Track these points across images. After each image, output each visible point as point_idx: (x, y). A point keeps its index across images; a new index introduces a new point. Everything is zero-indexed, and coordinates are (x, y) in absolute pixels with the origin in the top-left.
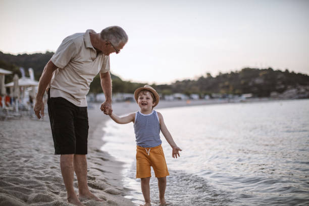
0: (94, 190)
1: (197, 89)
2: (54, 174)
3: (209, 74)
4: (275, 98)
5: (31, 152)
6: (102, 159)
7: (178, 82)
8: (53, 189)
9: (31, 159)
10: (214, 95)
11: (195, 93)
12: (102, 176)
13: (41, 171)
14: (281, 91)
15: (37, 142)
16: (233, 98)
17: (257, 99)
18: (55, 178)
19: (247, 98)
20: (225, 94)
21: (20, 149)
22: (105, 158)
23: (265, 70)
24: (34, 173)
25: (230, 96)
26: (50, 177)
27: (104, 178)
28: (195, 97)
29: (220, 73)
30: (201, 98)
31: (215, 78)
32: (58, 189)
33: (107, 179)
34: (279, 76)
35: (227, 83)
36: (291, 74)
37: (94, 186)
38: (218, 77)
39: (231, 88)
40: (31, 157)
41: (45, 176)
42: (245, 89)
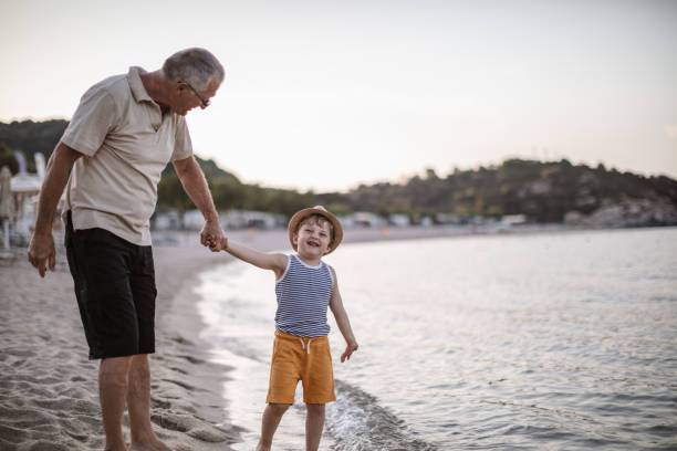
0: (167, 432)
1: (406, 203)
2: (78, 396)
3: (431, 172)
4: (574, 226)
5: (31, 342)
6: (189, 359)
7: (362, 187)
8: (74, 429)
9: (30, 359)
10: (442, 217)
11: (400, 212)
12: (185, 399)
13: (50, 388)
14: (588, 211)
16: (482, 224)
17: (536, 227)
18: (79, 404)
19: (514, 225)
20: (466, 215)
21: (8, 336)
22: (195, 356)
23: (554, 164)
24: (33, 391)
25: (478, 219)
26: (70, 401)
27: (189, 405)
28: (401, 220)
29: (456, 170)
30: (413, 223)
31: (445, 181)
32: (85, 429)
33: (199, 406)
34: (584, 178)
35: (470, 192)
36: (610, 173)
37: (166, 424)
38: (451, 178)
39: (479, 203)
40: (30, 354)
41: (59, 399)
42: (510, 205)
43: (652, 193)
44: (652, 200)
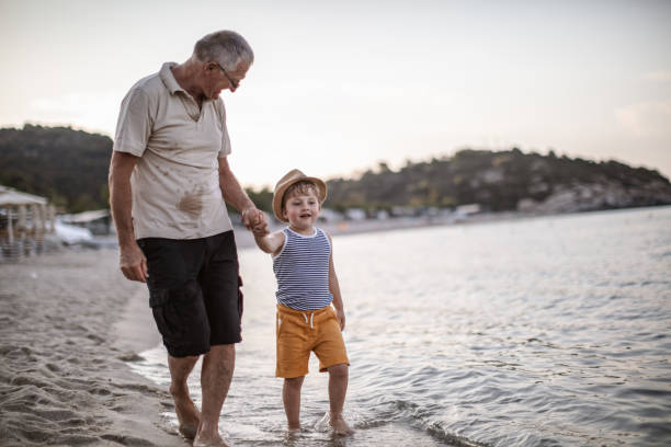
1: (360, 198)
3: (383, 165)
4: (528, 213)
10: (397, 210)
11: (355, 207)
14: (541, 198)
17: (489, 216)
19: (470, 214)
20: (421, 206)
23: (506, 153)
25: (433, 211)
28: (357, 214)
29: (409, 162)
30: (369, 216)
31: (398, 174)
34: (536, 166)
35: (423, 184)
36: (560, 160)
38: (404, 171)
39: (434, 195)
42: (464, 195)
43: (602, 178)
44: (602, 183)
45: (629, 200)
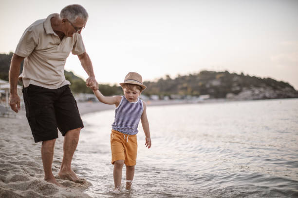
1: (157, 90)
2: (28, 159)
3: (168, 76)
4: (231, 99)
5: (1, 142)
8: (28, 172)
9: (3, 148)
10: (173, 96)
11: (155, 94)
13: (14, 157)
14: (236, 93)
15: (6, 134)
16: (191, 99)
17: (214, 100)
18: (29, 162)
19: (205, 99)
20: (184, 95)
23: (222, 73)
24: (7, 158)
25: (189, 97)
26: (24, 161)
28: (155, 97)
29: (179, 75)
30: (160, 99)
31: (174, 80)
32: (32, 172)
34: (235, 79)
35: (185, 85)
36: (246, 77)
38: (177, 79)
39: (189, 90)
40: (2, 146)
41: (19, 161)
42: (203, 91)
43: (264, 85)
44: (265, 88)
45: (275, 95)
